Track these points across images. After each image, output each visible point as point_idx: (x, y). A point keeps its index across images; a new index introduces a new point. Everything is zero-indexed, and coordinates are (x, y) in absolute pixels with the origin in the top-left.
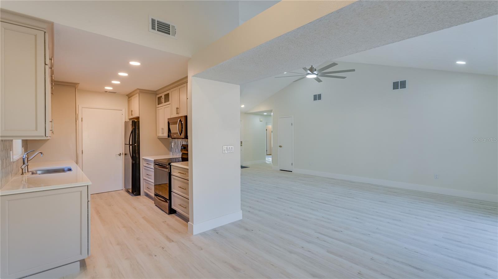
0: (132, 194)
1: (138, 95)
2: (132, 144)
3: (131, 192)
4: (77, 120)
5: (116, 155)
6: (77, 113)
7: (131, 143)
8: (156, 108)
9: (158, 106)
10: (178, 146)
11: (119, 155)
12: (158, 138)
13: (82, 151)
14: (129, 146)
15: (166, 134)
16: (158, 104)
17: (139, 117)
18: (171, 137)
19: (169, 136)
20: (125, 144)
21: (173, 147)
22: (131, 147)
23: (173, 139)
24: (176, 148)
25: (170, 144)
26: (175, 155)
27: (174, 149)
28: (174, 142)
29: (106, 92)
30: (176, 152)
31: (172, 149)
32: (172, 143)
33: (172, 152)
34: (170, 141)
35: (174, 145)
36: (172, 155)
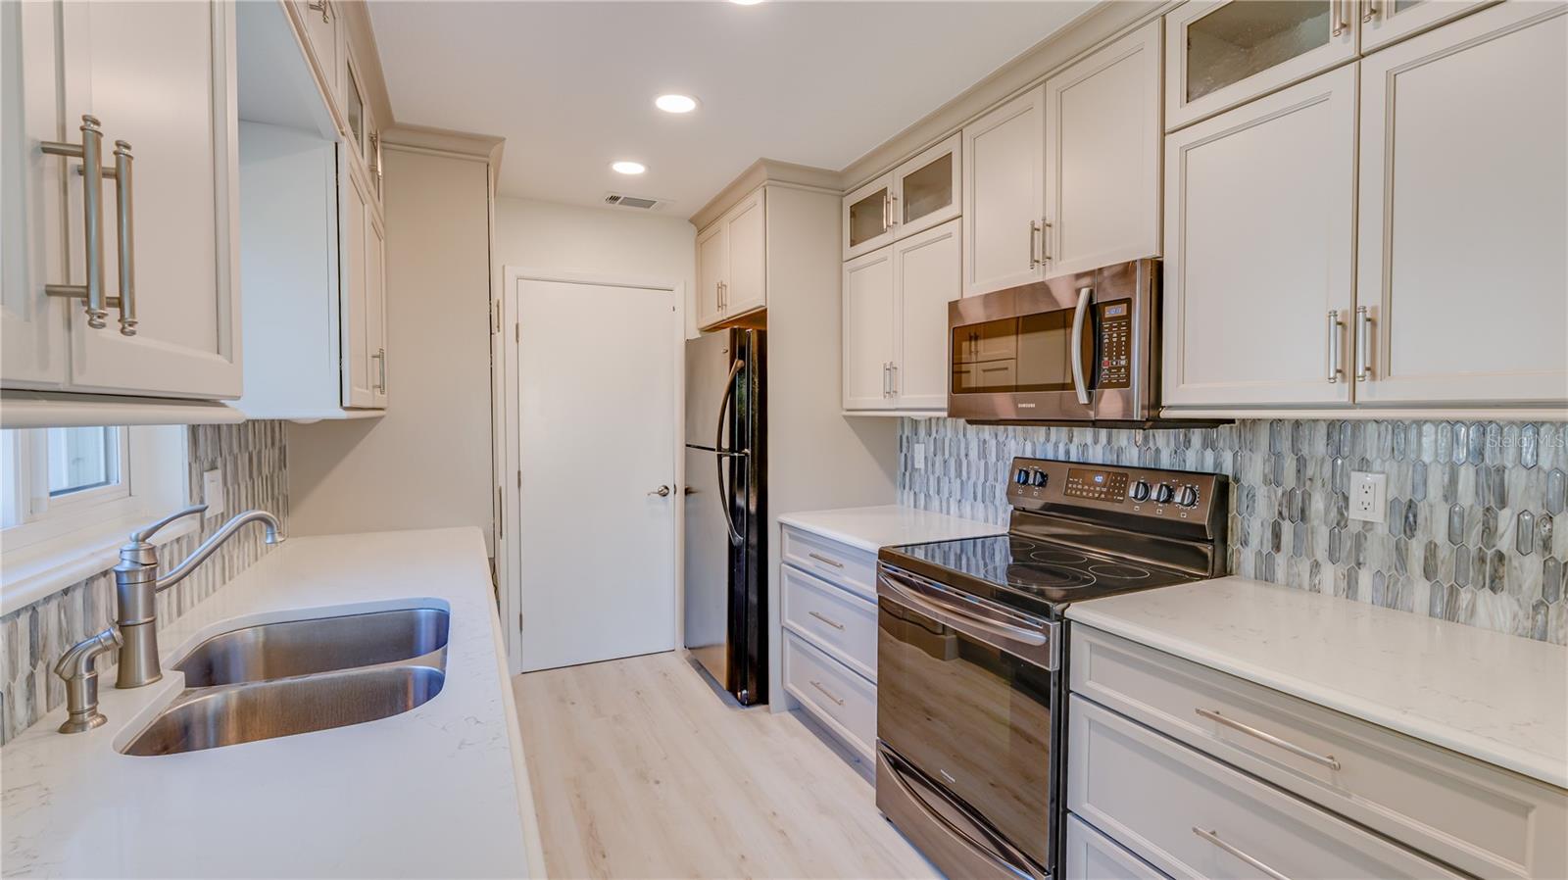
0: (729, 695)
1: (758, 196)
2: (732, 449)
3: (725, 687)
4: (495, 329)
6: (497, 295)
7: (726, 445)
8: (842, 261)
9: (849, 252)
10: (959, 462)
11: (659, 493)
12: (845, 417)
13: (519, 473)
14: (720, 458)
16: (853, 243)
17: (766, 310)
20: (688, 446)
21: (920, 464)
22: (726, 460)
23: (922, 429)
24: (945, 475)
25: (901, 451)
26: (938, 508)
27: (931, 478)
28: (928, 441)
29: (614, 199)
30: (947, 495)
31: (917, 475)
32: (913, 445)
33: (912, 492)
34: (899, 437)
35: (926, 458)
36: (915, 506)
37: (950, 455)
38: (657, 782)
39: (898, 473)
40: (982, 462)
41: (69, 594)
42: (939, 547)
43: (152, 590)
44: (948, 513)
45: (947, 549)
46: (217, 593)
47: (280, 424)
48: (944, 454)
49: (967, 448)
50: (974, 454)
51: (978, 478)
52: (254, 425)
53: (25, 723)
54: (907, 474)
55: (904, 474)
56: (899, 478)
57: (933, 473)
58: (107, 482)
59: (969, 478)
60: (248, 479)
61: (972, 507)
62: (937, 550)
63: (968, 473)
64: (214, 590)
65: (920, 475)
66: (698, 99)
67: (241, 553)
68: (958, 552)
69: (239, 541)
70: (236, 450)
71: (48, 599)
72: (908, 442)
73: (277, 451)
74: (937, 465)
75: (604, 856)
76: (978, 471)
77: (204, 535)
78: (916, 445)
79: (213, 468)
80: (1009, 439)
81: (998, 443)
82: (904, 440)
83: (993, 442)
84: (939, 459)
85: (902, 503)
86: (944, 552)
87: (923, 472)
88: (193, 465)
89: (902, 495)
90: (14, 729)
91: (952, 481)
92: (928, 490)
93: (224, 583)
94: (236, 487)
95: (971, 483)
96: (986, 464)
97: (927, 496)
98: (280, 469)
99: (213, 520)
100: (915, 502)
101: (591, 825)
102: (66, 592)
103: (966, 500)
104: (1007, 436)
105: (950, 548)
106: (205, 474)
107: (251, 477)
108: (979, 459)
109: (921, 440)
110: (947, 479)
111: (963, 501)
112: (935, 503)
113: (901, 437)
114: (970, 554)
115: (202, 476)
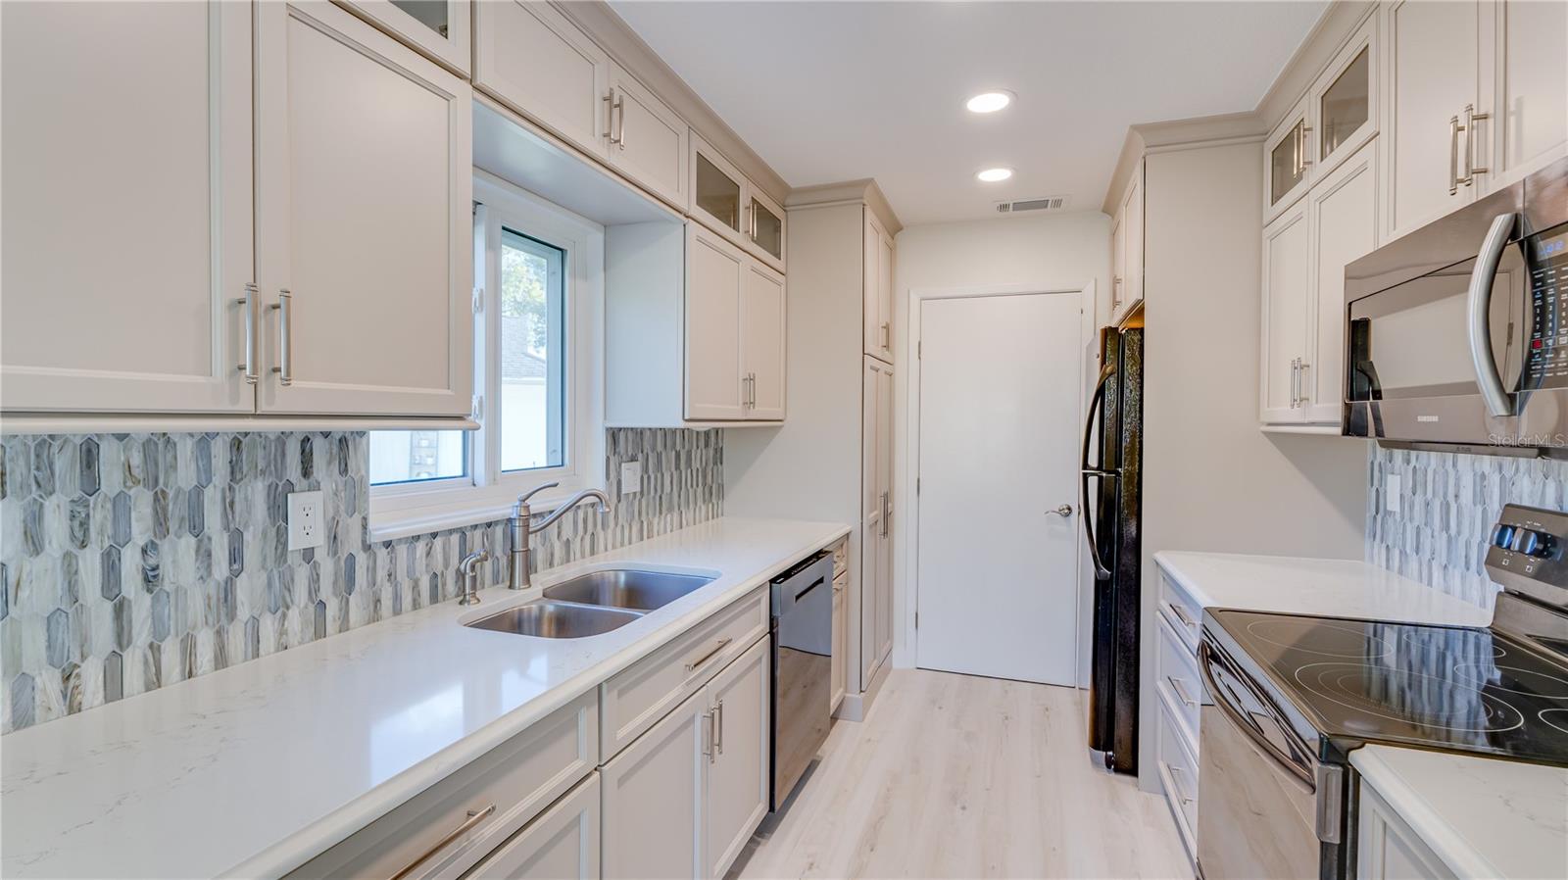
5: (1047, 512)
7: (1093, 461)
8: (1262, 228)
9: (1269, 213)
10: (1446, 507)
11: (1060, 512)
12: (1266, 434)
13: (918, 480)
14: (1085, 477)
15: (1328, 406)
16: (1274, 200)
17: (1143, 306)
18: (1379, 433)
19: (1353, 427)
21: (1393, 504)
22: (1093, 482)
23: (1398, 454)
24: (1426, 525)
25: (1372, 485)
26: (1416, 574)
27: (1409, 527)
28: (1406, 471)
29: (1004, 207)
30: (1428, 555)
31: (1390, 521)
32: (1386, 476)
33: (1384, 545)
34: (1369, 464)
35: (1402, 496)
36: (1388, 568)
37: (1434, 495)
38: (964, 808)
39: (1368, 515)
40: (1479, 509)
41: (492, 527)
42: (1416, 631)
43: (527, 533)
44: (1430, 584)
45: (1426, 638)
46: (631, 546)
47: (717, 432)
48: (1425, 493)
49: (1457, 485)
50: (1467, 495)
51: (1472, 535)
52: (683, 432)
53: (453, 595)
54: (1379, 518)
55: (1375, 518)
56: (1369, 521)
57: (1411, 519)
58: (562, 465)
59: (1459, 533)
60: (673, 469)
61: (1463, 578)
62: (1413, 633)
63: (1459, 524)
64: (630, 543)
65: (1395, 520)
66: (1014, 93)
67: (662, 523)
68: (1442, 646)
69: (661, 513)
70: (660, 448)
71: (475, 527)
72: (1381, 471)
73: (711, 452)
74: (1417, 508)
75: (872, 850)
76: (1472, 524)
77: (620, 505)
78: (1390, 477)
79: (633, 459)
80: (1520, 474)
81: (1503, 478)
82: (1376, 468)
83: (1496, 478)
84: (1419, 499)
85: (1372, 558)
86: (1423, 641)
87: (1398, 517)
88: (612, 458)
89: (1372, 547)
90: (445, 597)
91: (1436, 534)
92: (1404, 546)
93: (642, 539)
94: (659, 475)
95: (1462, 541)
96: (1484, 511)
97: (1403, 553)
98: (715, 463)
99: (631, 496)
100: (1388, 560)
101: (881, 818)
102: (489, 525)
103: (1455, 567)
104: (1517, 469)
105: (1430, 636)
106: (623, 465)
107: (678, 467)
108: (1475, 505)
109: (1397, 467)
110: (1429, 532)
111: (1450, 568)
112: (1413, 565)
113: (1372, 463)
114: (1459, 654)
115: (620, 465)
